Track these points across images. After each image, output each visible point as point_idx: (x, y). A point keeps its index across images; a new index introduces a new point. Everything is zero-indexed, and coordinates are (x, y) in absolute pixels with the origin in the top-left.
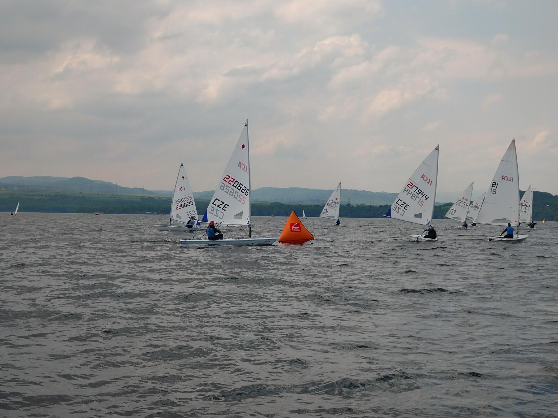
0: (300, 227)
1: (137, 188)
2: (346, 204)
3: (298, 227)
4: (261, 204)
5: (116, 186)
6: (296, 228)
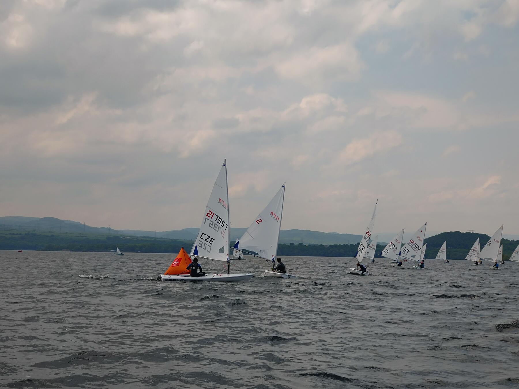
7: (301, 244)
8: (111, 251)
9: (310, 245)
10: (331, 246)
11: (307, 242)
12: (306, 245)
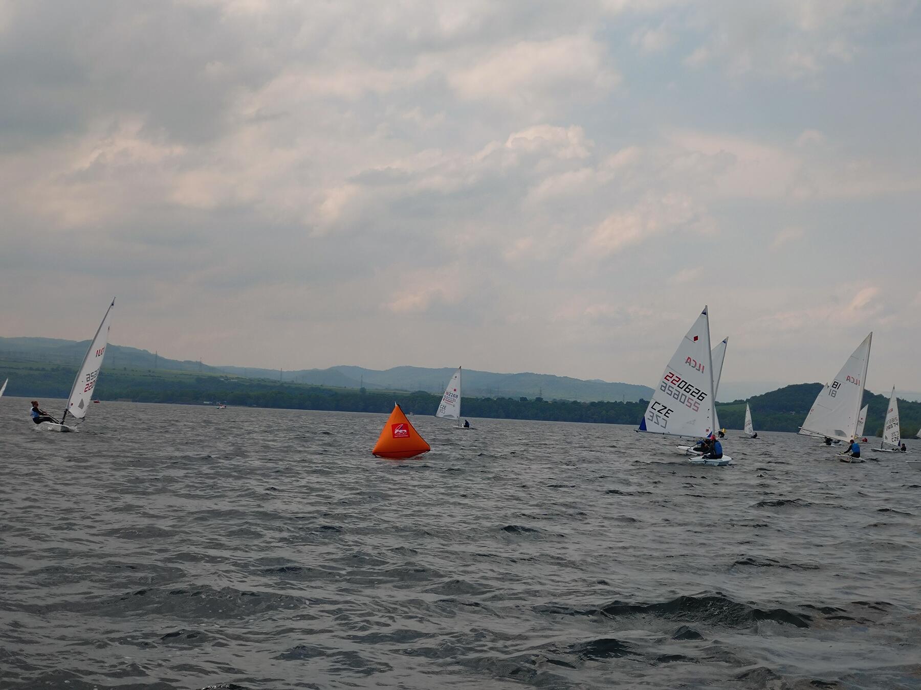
0: (408, 431)
1: (190, 361)
2: (535, 398)
3: (405, 431)
4: (395, 393)
5: (156, 356)
6: (401, 431)
7: (539, 400)
8: (205, 402)
9: (555, 403)
10: (593, 404)
11: (550, 395)
12: (547, 402)
